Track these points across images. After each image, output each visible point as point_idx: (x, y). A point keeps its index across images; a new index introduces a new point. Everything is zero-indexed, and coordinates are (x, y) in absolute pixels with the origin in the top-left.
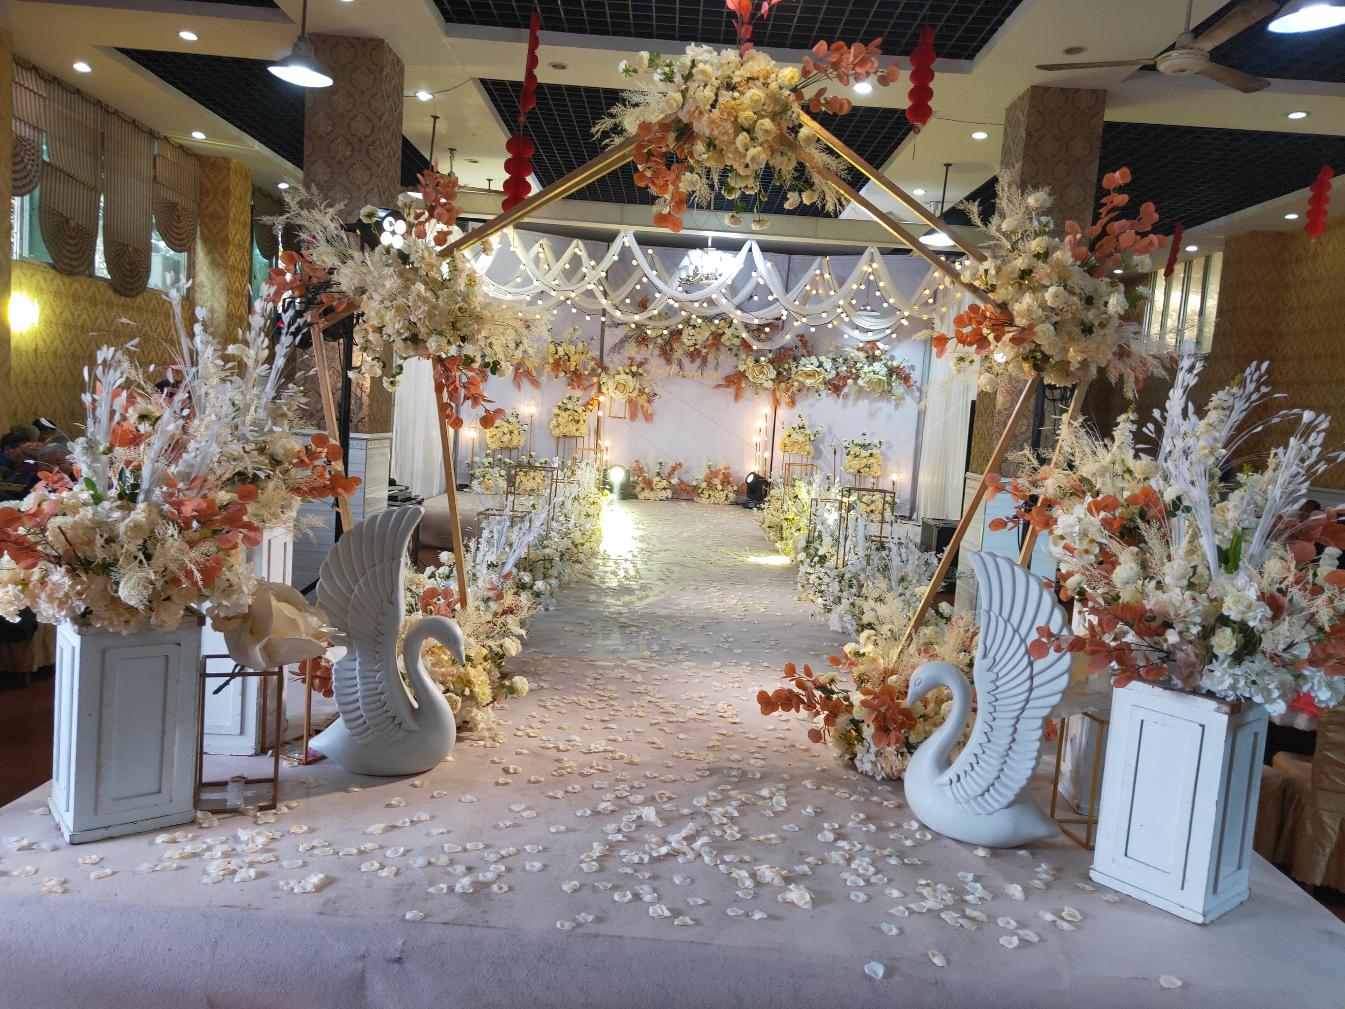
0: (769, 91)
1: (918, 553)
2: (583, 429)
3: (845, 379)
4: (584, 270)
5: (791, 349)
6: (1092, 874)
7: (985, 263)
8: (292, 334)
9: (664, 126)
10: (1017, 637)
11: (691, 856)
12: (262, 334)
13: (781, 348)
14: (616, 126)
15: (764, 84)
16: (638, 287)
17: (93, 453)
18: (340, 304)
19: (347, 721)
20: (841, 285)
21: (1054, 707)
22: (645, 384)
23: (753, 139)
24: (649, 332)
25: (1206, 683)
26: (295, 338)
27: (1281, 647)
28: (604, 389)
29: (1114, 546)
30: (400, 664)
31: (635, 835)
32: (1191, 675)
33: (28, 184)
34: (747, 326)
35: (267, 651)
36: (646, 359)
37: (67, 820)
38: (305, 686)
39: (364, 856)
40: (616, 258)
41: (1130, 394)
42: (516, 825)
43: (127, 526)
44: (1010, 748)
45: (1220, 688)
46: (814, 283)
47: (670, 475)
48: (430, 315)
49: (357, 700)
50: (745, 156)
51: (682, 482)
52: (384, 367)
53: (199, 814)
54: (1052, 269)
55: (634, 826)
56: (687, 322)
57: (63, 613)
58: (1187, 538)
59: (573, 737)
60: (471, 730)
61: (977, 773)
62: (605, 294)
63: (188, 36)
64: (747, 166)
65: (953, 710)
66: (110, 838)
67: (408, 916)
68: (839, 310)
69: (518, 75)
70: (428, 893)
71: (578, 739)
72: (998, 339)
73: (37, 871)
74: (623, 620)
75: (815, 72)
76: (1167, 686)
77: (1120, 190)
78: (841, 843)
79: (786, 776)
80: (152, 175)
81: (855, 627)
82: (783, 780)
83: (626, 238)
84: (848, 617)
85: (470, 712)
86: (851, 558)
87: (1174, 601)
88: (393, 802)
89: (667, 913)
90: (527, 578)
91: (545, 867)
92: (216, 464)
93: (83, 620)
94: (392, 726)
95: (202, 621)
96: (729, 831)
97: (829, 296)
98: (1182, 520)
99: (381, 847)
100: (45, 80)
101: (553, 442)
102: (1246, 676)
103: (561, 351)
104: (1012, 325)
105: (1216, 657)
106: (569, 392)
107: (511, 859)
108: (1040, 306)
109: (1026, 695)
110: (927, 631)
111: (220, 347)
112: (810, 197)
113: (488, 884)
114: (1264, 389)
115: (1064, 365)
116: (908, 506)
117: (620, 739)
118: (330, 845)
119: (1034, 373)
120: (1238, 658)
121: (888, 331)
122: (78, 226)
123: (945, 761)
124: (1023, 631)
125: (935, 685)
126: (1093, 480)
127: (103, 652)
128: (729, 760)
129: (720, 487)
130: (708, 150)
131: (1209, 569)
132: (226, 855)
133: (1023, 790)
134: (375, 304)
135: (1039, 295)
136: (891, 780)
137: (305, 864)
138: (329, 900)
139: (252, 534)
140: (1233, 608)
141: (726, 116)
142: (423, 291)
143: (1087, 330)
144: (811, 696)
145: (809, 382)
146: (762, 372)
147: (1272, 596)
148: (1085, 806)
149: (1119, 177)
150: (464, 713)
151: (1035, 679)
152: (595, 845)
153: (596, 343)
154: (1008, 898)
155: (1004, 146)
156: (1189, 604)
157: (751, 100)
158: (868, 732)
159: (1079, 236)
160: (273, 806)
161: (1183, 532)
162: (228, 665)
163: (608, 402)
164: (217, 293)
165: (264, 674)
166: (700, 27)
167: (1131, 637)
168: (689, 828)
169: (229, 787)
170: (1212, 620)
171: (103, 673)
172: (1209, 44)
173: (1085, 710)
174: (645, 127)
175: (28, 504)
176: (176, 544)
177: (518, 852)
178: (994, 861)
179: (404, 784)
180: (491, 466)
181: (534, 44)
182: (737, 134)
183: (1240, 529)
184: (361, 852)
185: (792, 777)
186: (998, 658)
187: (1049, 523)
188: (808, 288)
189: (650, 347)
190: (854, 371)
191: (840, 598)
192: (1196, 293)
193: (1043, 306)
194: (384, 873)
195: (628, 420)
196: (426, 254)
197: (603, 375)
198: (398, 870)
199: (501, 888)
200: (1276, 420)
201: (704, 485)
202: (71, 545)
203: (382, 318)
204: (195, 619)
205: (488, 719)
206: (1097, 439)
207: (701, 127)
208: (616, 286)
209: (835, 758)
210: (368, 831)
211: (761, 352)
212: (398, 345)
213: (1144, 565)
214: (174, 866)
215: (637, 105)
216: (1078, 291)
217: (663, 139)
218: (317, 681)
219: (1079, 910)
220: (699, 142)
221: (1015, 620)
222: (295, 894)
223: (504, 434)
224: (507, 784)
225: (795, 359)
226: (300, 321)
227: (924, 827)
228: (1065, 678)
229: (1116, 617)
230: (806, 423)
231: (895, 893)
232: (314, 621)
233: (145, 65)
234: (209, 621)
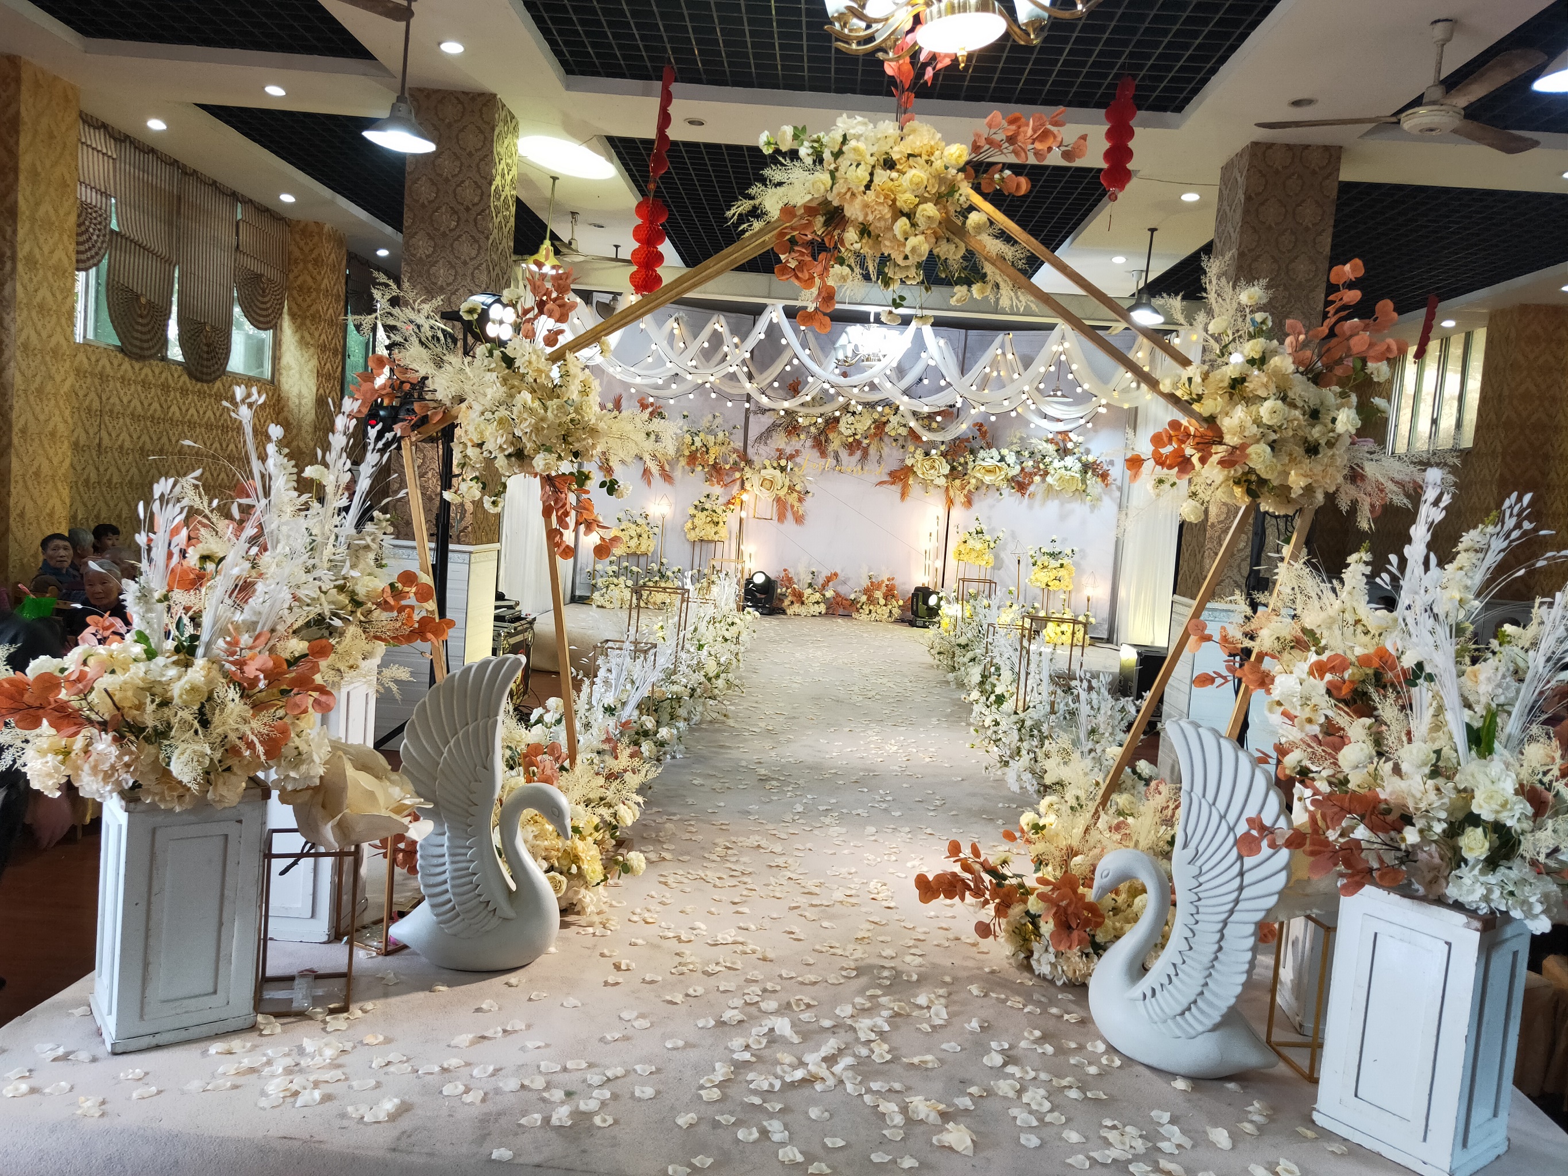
0: (932, 170)
1: (1111, 702)
2: (723, 531)
3: (1031, 475)
4: (725, 349)
5: (967, 440)
6: (1316, 1116)
7: (1189, 368)
8: (379, 450)
9: (811, 211)
10: (1224, 825)
11: (831, 1082)
12: (344, 455)
13: (958, 438)
14: (755, 208)
15: (927, 162)
16: (788, 368)
17: (147, 602)
18: (435, 414)
19: (433, 906)
20: (1026, 366)
21: (1269, 911)
22: (796, 480)
23: (914, 225)
24: (800, 420)
25: (1452, 892)
26: (382, 456)
27: (1544, 851)
28: (747, 486)
29: (1342, 719)
30: (496, 839)
31: (766, 1053)
32: (1435, 881)
33: (92, 257)
34: (915, 413)
35: (343, 829)
36: (797, 451)
37: (110, 1026)
38: (386, 862)
39: (446, 1075)
40: (762, 336)
41: (1364, 524)
42: (626, 1038)
43: (182, 688)
44: (1216, 958)
45: (1470, 898)
46: (994, 364)
47: (824, 586)
48: (537, 429)
49: (445, 882)
50: (904, 245)
51: (838, 594)
52: (484, 488)
53: (260, 1018)
54: (1270, 378)
55: (764, 1041)
56: (846, 409)
57: (108, 788)
58: (1431, 711)
59: (698, 924)
60: (578, 913)
61: (1176, 988)
62: (750, 377)
63: (275, 91)
64: (906, 257)
65: (1148, 904)
66: (158, 1047)
67: (496, 1155)
68: (1024, 397)
69: (650, 133)
70: (520, 1126)
71: (703, 926)
72: (1203, 460)
73: (72, 1089)
74: (763, 771)
75: (987, 147)
76: (1406, 892)
77: (1351, 285)
78: (1010, 1069)
79: (948, 979)
80: (235, 244)
81: (1036, 787)
82: (945, 984)
83: (775, 314)
84: (1027, 776)
85: (577, 893)
86: (1033, 699)
87: (1414, 792)
88: (484, 1006)
89: (800, 1158)
90: (649, 722)
91: (658, 1093)
92: (286, 612)
93: (131, 796)
94: (485, 912)
95: (266, 795)
96: (877, 1050)
97: (1013, 381)
98: (1424, 690)
99: (468, 1064)
100: (115, 139)
101: (688, 547)
102: (1502, 885)
103: (698, 441)
104: (1221, 443)
105: (1466, 862)
106: (707, 488)
107: (619, 1081)
108: (1254, 422)
109: (1235, 895)
110: (1121, 800)
111: (295, 470)
112: (982, 291)
113: (589, 1115)
114: (1527, 525)
115: (1283, 492)
116: (1106, 626)
117: (753, 927)
118: (407, 1061)
119: (1247, 500)
120: (1492, 863)
121: (1082, 421)
122: (149, 302)
123: (1139, 968)
124: (1231, 818)
125: (1125, 876)
126: (1318, 632)
127: (154, 831)
128: (880, 956)
129: (882, 602)
130: (861, 239)
131: (1456, 751)
132: (288, 1071)
133: (1232, 1009)
134: (474, 414)
135: (1254, 408)
136: (1074, 985)
137: (378, 1085)
138: (404, 1133)
139: (323, 698)
140: (1485, 805)
141: (881, 200)
142: (529, 401)
143: (1312, 449)
144: (978, 880)
145: (988, 479)
146: (933, 467)
147: (1533, 789)
148: (1309, 1025)
149: (1350, 270)
150: (570, 894)
151: (1246, 876)
152: (718, 1065)
153: (739, 434)
154: (1212, 1145)
155: (1219, 211)
156: (1432, 796)
157: (911, 181)
158: (1047, 927)
159: (1302, 337)
160: (344, 1009)
161: (1425, 704)
162: (295, 843)
163: (753, 500)
164: (305, 376)
165: (340, 855)
166: (859, 78)
167: (1361, 833)
168: (830, 1046)
169: (296, 982)
170: (1460, 815)
171: (153, 855)
172: (1462, 101)
173: (1308, 912)
174: (788, 210)
175: (72, 660)
176: (237, 710)
177: (627, 1073)
178: (1196, 1096)
179: (498, 981)
180: (616, 575)
181: (667, 99)
182: (895, 220)
183: (1494, 705)
184: (444, 1070)
185: (955, 979)
186: (1201, 849)
187: (1265, 681)
188: (987, 370)
189: (802, 437)
190: (1042, 466)
191: (1019, 751)
192: (1455, 372)
193: (1258, 422)
194: (468, 1098)
195: (775, 521)
196: (534, 358)
197: (747, 469)
198: (486, 1094)
199: (604, 1121)
200: (1540, 564)
201: (864, 598)
202: (118, 709)
203: (481, 433)
204: (259, 791)
205: (599, 900)
206: (1323, 581)
207: (853, 211)
208: (764, 367)
209: (1007, 957)
210: (453, 1043)
211: (933, 444)
212: (501, 462)
213: (1378, 741)
214: (229, 1084)
215: (780, 184)
216: (1300, 404)
217: (810, 224)
218: (401, 856)
219: (1297, 1164)
220: (851, 229)
221: (1221, 804)
222: (366, 1124)
223: (632, 538)
224: (617, 984)
225: (972, 452)
226: (389, 436)
227: (1112, 1049)
228: (1283, 876)
229: (1342, 809)
230: (985, 528)
231: (1074, 1137)
232: (396, 792)
233: (227, 122)
234: (275, 794)
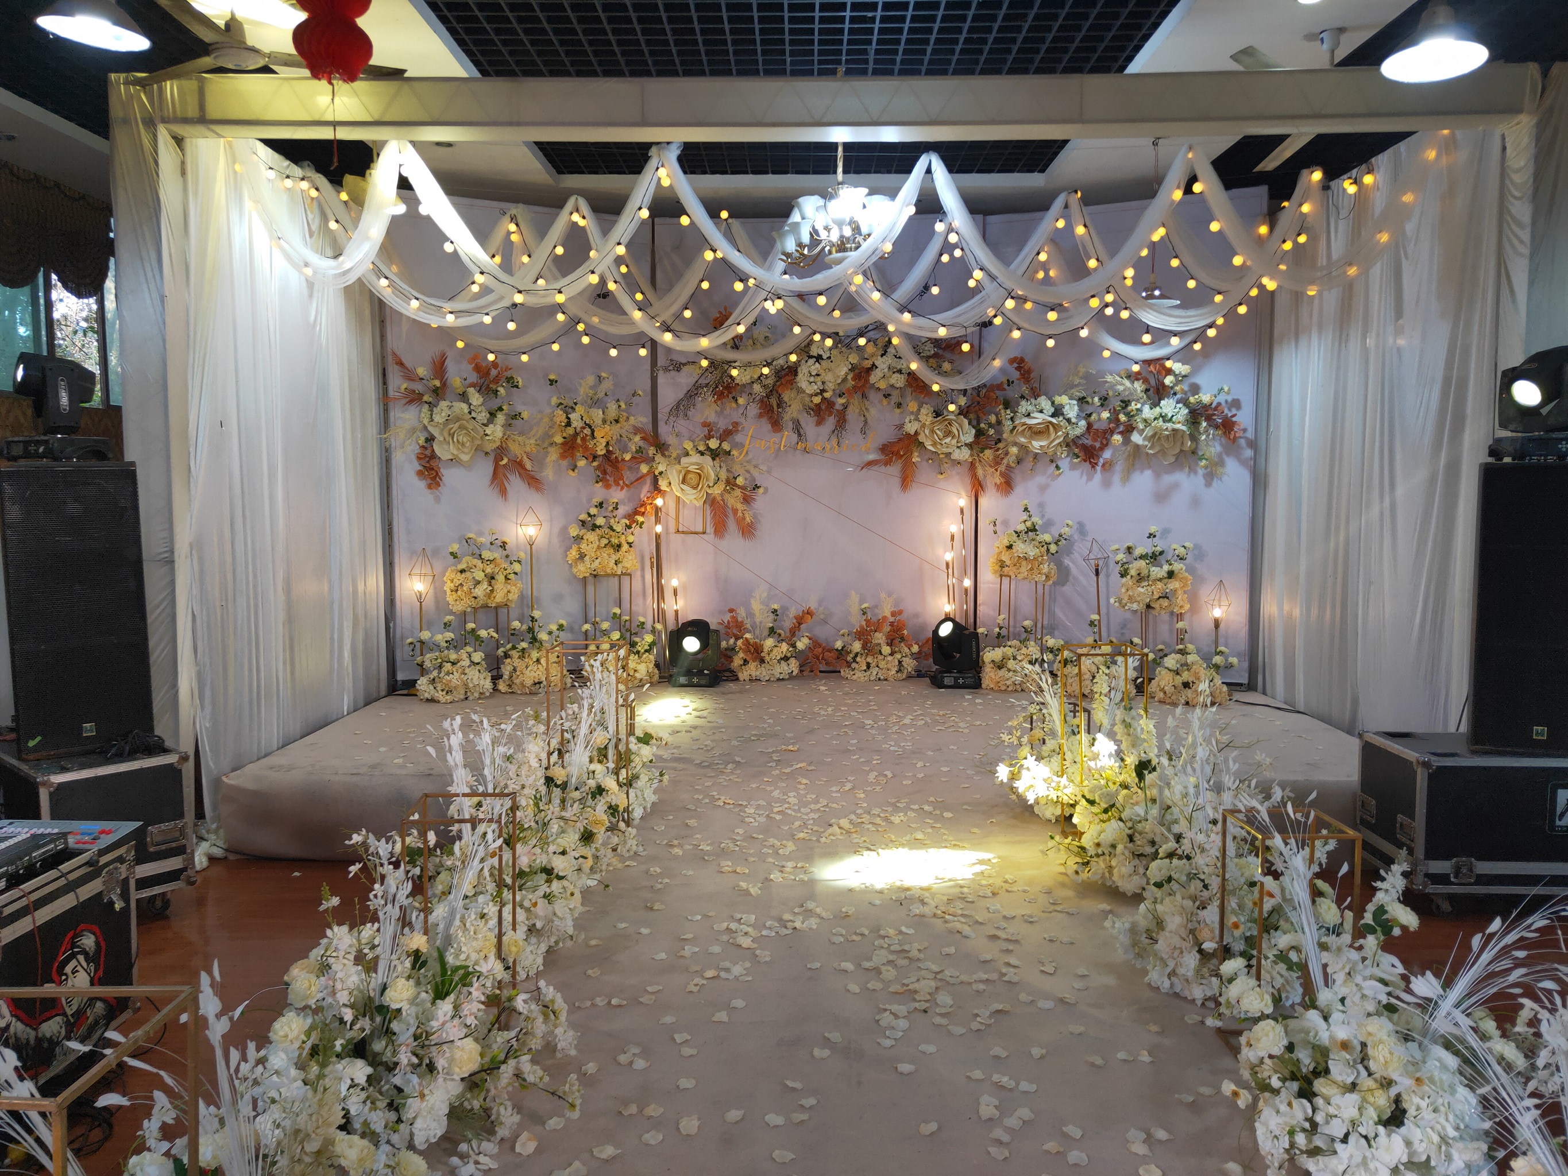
2: (630, 559)
3: (1105, 435)
4: (593, 255)
5: (1000, 387)
13: (984, 385)
16: (705, 284)
22: (737, 469)
24: (734, 373)
28: (663, 484)
34: (920, 346)
36: (736, 424)
40: (645, 214)
47: (794, 632)
51: (815, 643)
56: (805, 349)
68: (1108, 298)
83: (664, 170)
101: (575, 589)
103: (577, 423)
106: (599, 492)
116: (1248, 665)
129: (886, 650)
145: (1037, 445)
146: (948, 433)
153: (644, 399)
163: (672, 506)
180: (455, 645)
188: (1042, 257)
189: (741, 401)
190: (1122, 418)
195: (710, 536)
197: (659, 458)
201: (857, 646)
211: (946, 396)
223: (478, 583)
225: (1007, 405)
230: (1038, 521)
